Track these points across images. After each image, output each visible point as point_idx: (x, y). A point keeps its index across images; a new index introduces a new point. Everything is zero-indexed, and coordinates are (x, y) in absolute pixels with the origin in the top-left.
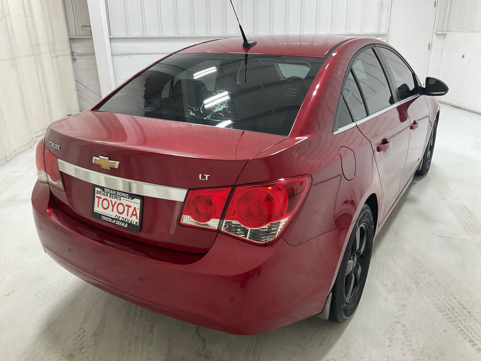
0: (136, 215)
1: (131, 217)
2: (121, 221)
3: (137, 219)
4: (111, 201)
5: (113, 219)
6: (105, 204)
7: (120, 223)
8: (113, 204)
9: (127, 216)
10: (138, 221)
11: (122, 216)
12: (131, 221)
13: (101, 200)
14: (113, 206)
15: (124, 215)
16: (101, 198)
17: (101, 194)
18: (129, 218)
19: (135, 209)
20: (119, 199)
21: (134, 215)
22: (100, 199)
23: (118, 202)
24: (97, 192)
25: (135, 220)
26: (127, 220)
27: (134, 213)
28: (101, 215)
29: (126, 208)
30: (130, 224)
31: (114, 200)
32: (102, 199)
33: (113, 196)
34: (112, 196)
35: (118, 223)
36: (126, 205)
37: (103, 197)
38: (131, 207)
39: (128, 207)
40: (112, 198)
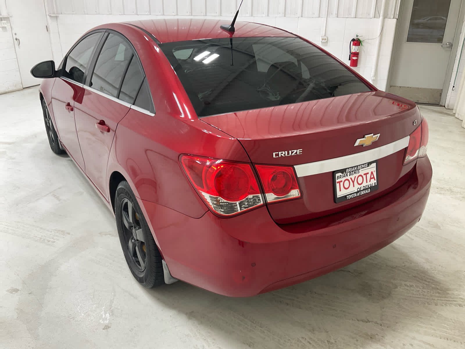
0: (374, 178)
1: (370, 181)
2: (363, 190)
3: (375, 180)
4: (351, 178)
5: (357, 193)
6: (347, 184)
7: (364, 192)
8: (353, 180)
9: (367, 182)
10: (376, 181)
11: (362, 186)
12: (371, 184)
13: (342, 184)
14: (353, 182)
15: (365, 184)
16: (341, 181)
17: (341, 177)
18: (369, 183)
19: (372, 173)
20: (358, 172)
21: (372, 178)
22: (341, 183)
23: (357, 175)
24: (337, 178)
25: (373, 182)
26: (367, 186)
27: (372, 176)
28: (345, 197)
29: (364, 177)
30: (371, 188)
31: (353, 177)
32: (343, 181)
33: (352, 173)
34: (351, 174)
35: (362, 193)
36: (364, 174)
37: (343, 179)
38: (368, 173)
39: (366, 174)
40: (352, 175)
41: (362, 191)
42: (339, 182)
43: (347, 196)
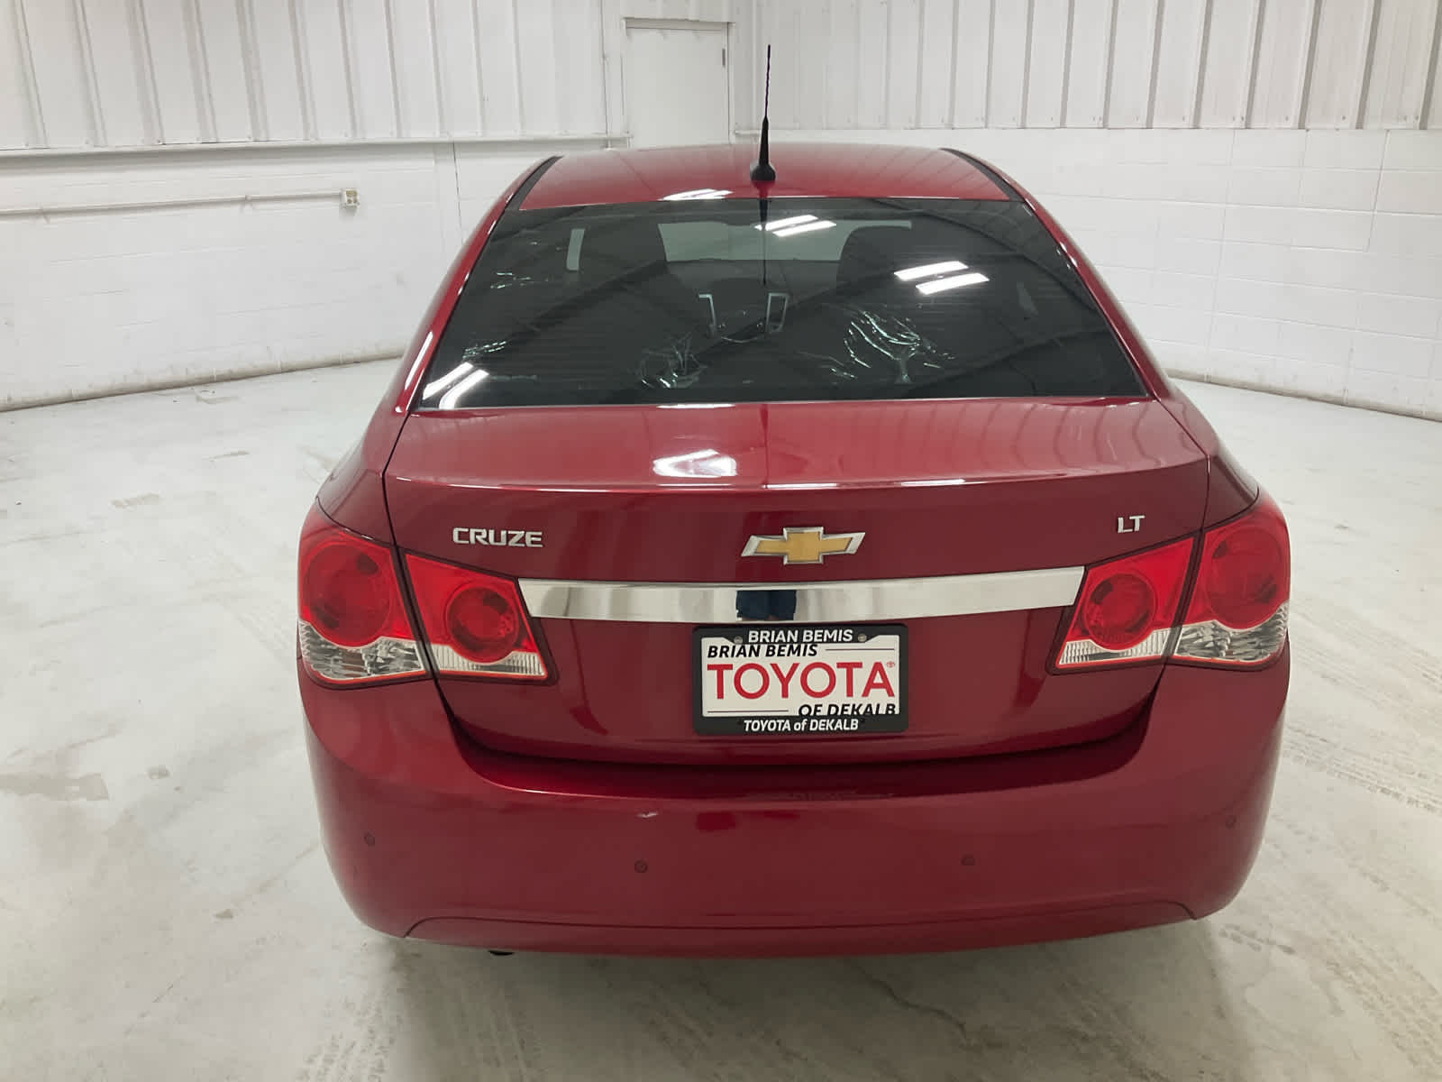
0: (886, 685)
1: (866, 694)
2: (829, 716)
3: (891, 694)
4: (775, 667)
5: (793, 719)
6: (752, 681)
7: (830, 725)
8: (785, 675)
9: (850, 693)
10: (895, 701)
11: (825, 702)
12: (870, 706)
13: (729, 676)
14: (785, 681)
15: (838, 697)
16: (730, 667)
17: (729, 653)
18: (857, 699)
19: (878, 667)
20: (808, 652)
21: (878, 686)
22: (725, 672)
23: (805, 661)
24: (710, 651)
25: (882, 701)
26: (850, 708)
27: (878, 679)
28: (740, 720)
29: (841, 674)
30: (868, 718)
31: (785, 664)
32: (736, 669)
33: (780, 650)
34: (776, 651)
35: (819, 726)
36: (840, 665)
37: (738, 662)
38: (859, 665)
39: (850, 667)
40: (779, 655)
41: (819, 718)
42: (720, 669)
43: (747, 722)
